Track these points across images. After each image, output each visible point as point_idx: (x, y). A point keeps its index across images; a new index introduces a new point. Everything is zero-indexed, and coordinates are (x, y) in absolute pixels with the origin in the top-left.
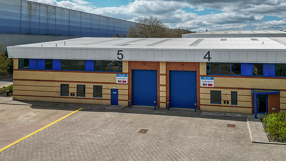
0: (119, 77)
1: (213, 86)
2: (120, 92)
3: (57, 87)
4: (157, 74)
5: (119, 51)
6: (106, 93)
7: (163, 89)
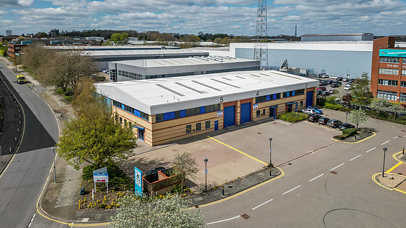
0: (218, 114)
1: (257, 108)
2: (219, 122)
3: (184, 128)
4: (235, 107)
5: (222, 98)
6: (212, 125)
7: (239, 115)
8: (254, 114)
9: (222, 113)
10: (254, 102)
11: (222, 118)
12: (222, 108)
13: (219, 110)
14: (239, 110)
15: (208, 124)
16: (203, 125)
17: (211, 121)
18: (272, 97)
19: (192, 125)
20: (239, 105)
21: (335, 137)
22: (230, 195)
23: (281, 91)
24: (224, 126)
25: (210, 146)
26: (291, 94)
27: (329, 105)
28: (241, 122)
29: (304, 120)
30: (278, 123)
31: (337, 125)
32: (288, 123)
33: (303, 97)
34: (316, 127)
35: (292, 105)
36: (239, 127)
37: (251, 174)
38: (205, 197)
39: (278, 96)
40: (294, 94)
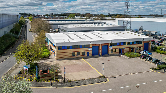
1: (112, 49)
2: (89, 53)
3: (71, 54)
4: (98, 47)
5: (91, 42)
6: (86, 53)
7: (100, 51)
8: (110, 51)
9: (91, 49)
10: (110, 45)
11: (91, 51)
12: (91, 46)
13: (89, 47)
14: (100, 48)
15: (83, 53)
16: (81, 53)
17: (85, 52)
18: (120, 44)
19: (76, 52)
20: (100, 46)
21: (152, 68)
22: (74, 86)
23: (127, 41)
24: (92, 55)
25: (81, 63)
26: (133, 43)
27: (159, 51)
28: (102, 54)
29: (138, 57)
30: (122, 57)
31: (157, 61)
32: (127, 58)
33: (142, 45)
34: (143, 62)
35: (133, 49)
36: (100, 56)
37: (91, 79)
38: (62, 84)
39: (124, 44)
40: (134, 43)
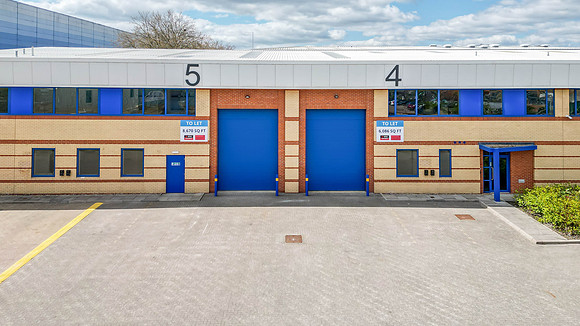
0: (186, 128)
1: (402, 140)
2: (188, 162)
3: (22, 156)
5: (190, 67)
6: (155, 167)
7: (293, 150)
8: (383, 163)
9: (205, 131)
11: (205, 149)
12: (203, 109)
14: (292, 131)
15: (132, 162)
16: (110, 161)
17: (149, 149)
18: (490, 103)
19: (60, 149)
36: (292, 200)
39: (536, 103)
